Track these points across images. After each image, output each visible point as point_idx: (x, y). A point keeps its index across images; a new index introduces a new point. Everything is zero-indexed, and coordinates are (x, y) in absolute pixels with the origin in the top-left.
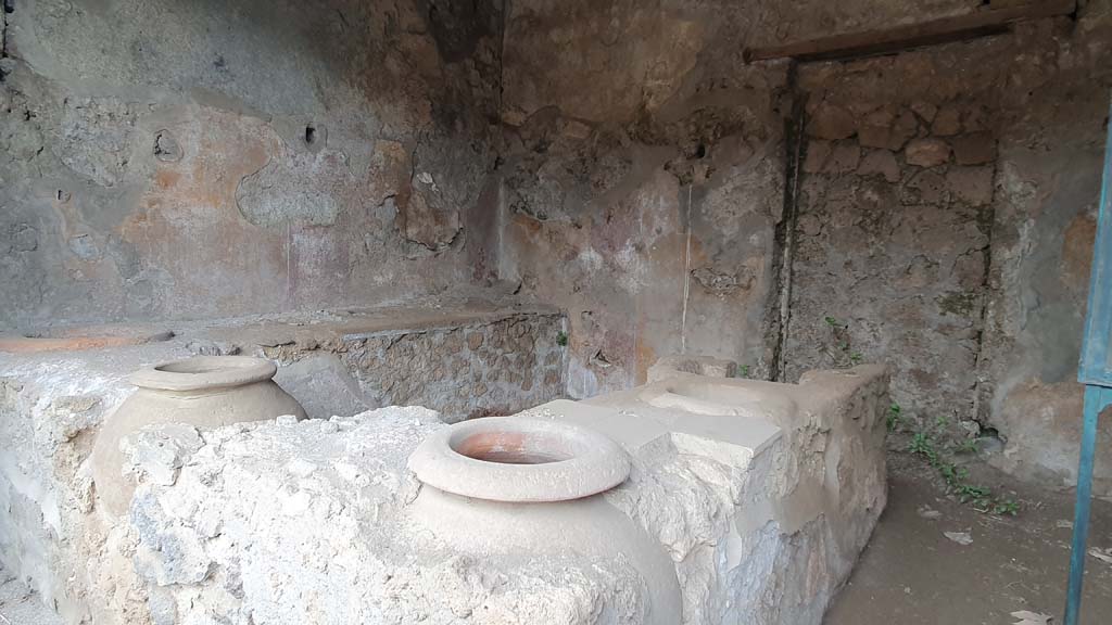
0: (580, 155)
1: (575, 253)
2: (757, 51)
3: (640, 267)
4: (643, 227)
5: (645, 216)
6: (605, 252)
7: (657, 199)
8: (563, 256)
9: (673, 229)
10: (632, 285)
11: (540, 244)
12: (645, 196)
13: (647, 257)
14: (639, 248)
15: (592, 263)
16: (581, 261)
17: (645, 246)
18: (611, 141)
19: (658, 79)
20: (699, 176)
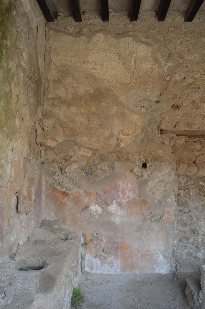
0: (88, 163)
1: (87, 207)
2: (165, 130)
3: (120, 212)
4: (121, 196)
5: (122, 191)
6: (103, 206)
7: (127, 184)
8: (81, 208)
9: (135, 196)
10: (117, 220)
11: (68, 202)
12: (122, 183)
13: (123, 208)
14: (120, 205)
15: (96, 211)
16: (91, 210)
17: (122, 203)
18: (103, 158)
19: (125, 135)
20: (146, 176)
